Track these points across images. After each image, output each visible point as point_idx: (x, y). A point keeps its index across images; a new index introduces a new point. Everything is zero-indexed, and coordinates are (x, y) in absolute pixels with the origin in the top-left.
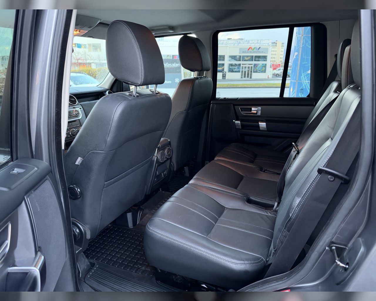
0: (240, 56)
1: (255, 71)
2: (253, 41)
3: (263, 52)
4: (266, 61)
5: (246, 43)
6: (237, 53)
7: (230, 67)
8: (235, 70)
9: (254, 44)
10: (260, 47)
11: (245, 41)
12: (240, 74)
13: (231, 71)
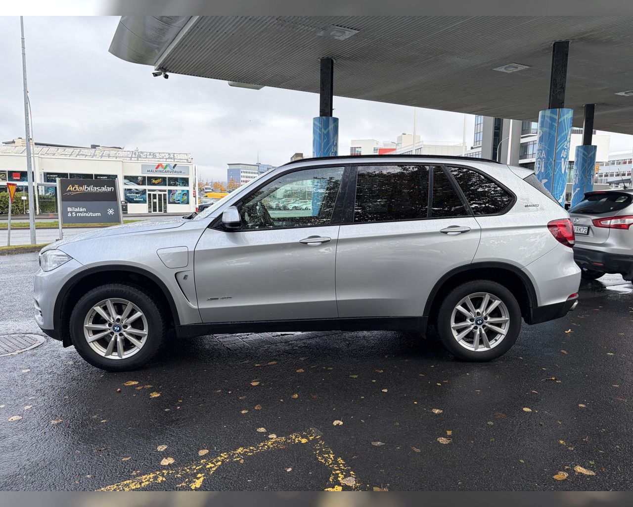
0: (144, 178)
1: (171, 201)
2: (163, 155)
3: (181, 172)
4: (188, 186)
5: (151, 157)
6: (138, 172)
7: (128, 195)
8: (137, 199)
9: (165, 160)
10: (176, 165)
11: (148, 154)
12: (146, 205)
13: (129, 200)
